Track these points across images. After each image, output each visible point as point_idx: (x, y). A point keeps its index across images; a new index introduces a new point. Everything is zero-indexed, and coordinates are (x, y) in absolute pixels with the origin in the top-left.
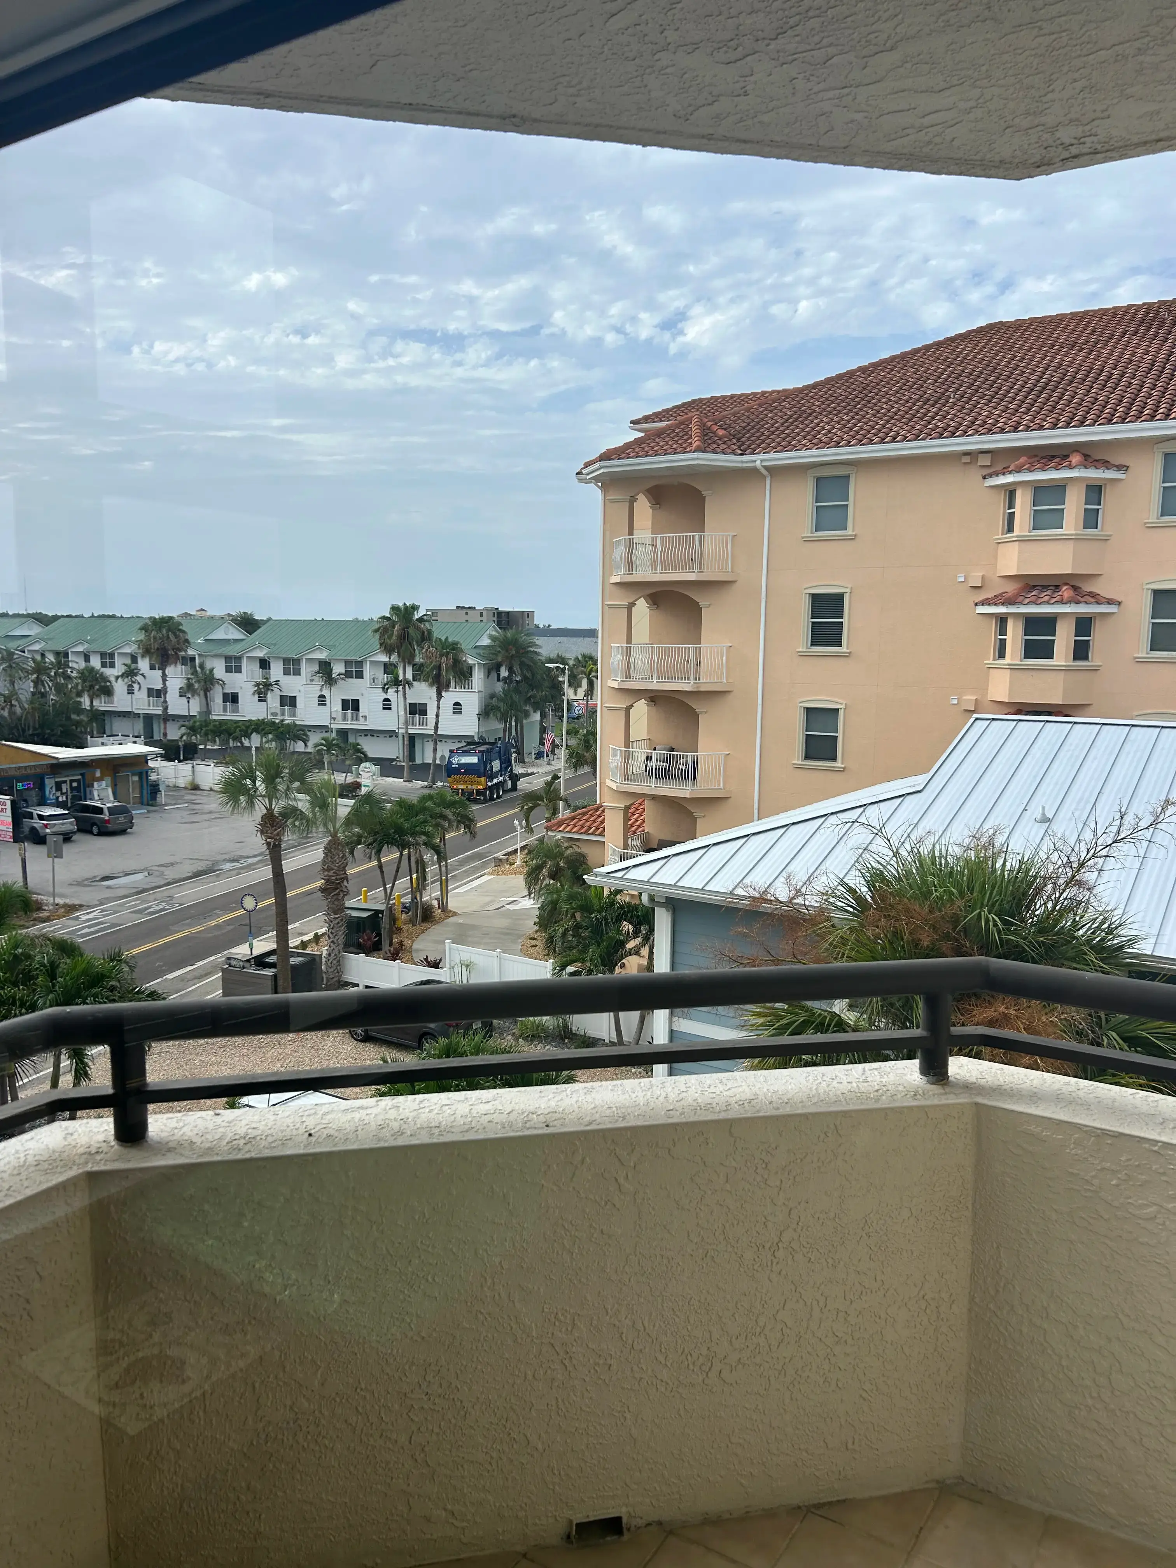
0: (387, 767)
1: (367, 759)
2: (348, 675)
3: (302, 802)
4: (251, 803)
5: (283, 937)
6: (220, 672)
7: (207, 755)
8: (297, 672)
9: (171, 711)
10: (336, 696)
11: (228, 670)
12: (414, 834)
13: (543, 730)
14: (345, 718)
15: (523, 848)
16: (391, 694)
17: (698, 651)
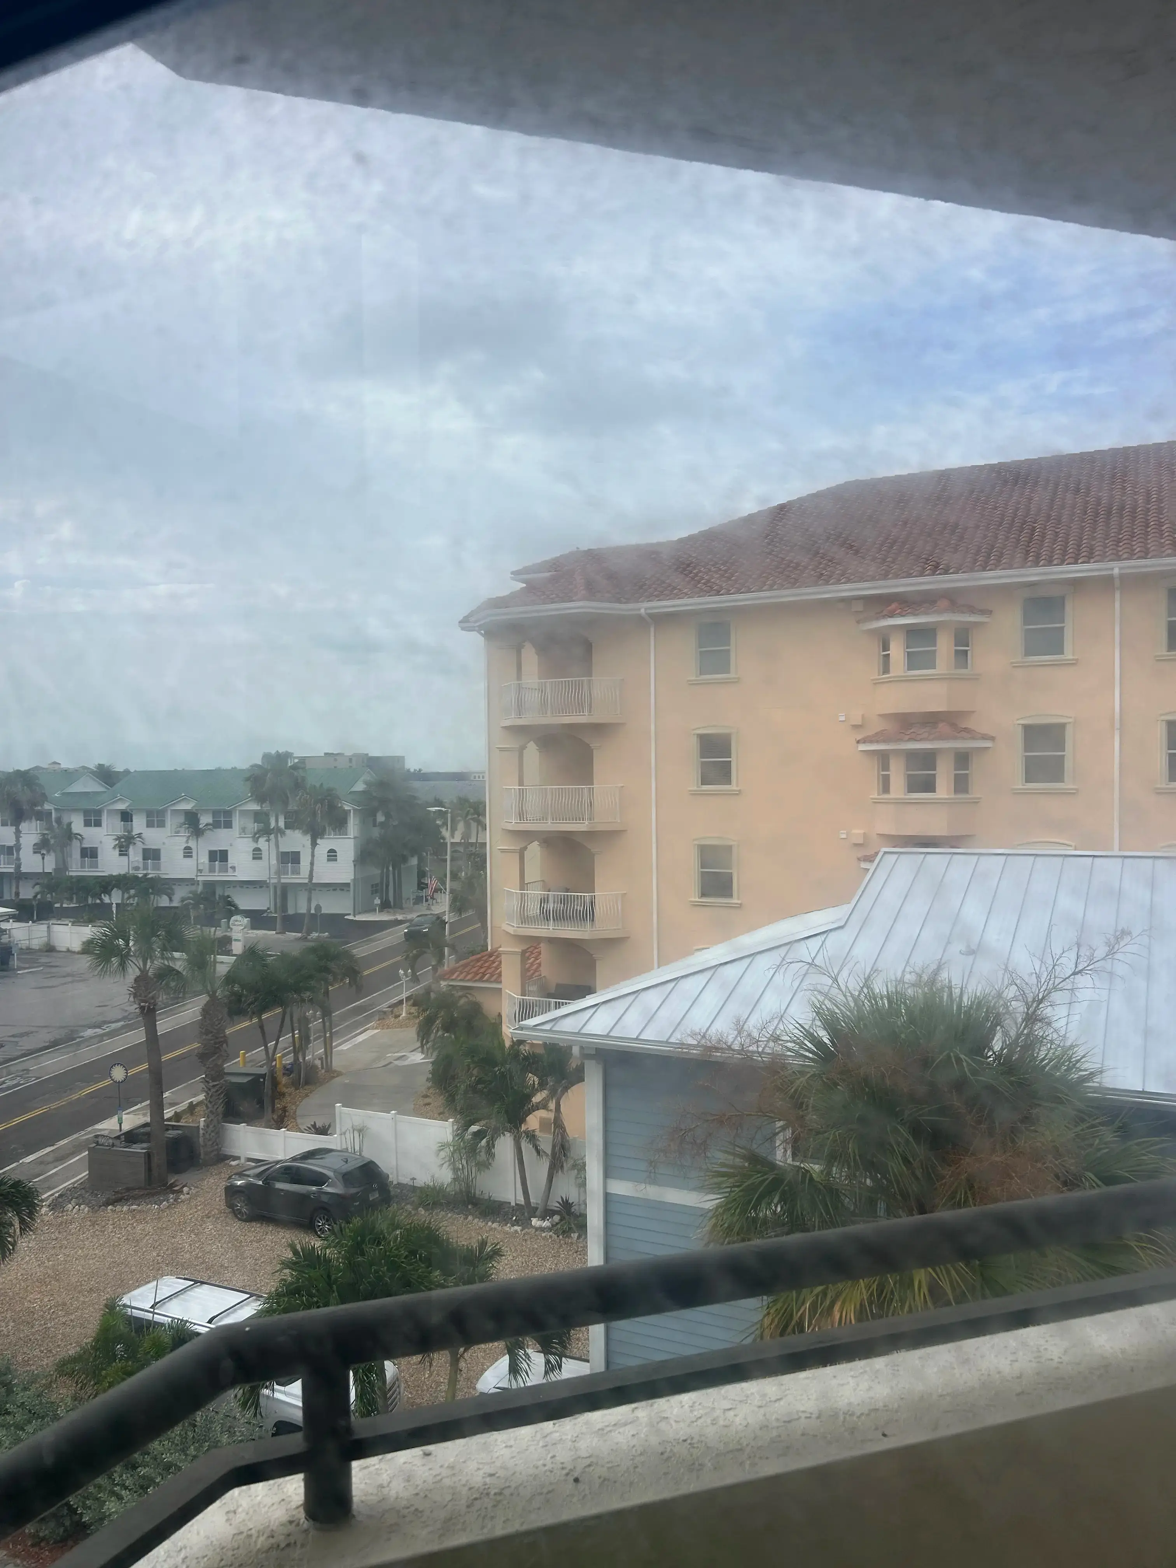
0: (257, 919)
1: (238, 911)
2: (216, 825)
3: (179, 960)
4: (123, 966)
5: (158, 1107)
6: (78, 825)
7: (63, 914)
8: (161, 824)
9: (24, 869)
10: (202, 849)
11: (87, 823)
12: (298, 991)
13: (422, 874)
14: (212, 870)
15: (408, 999)
16: (262, 843)
17: (591, 791)
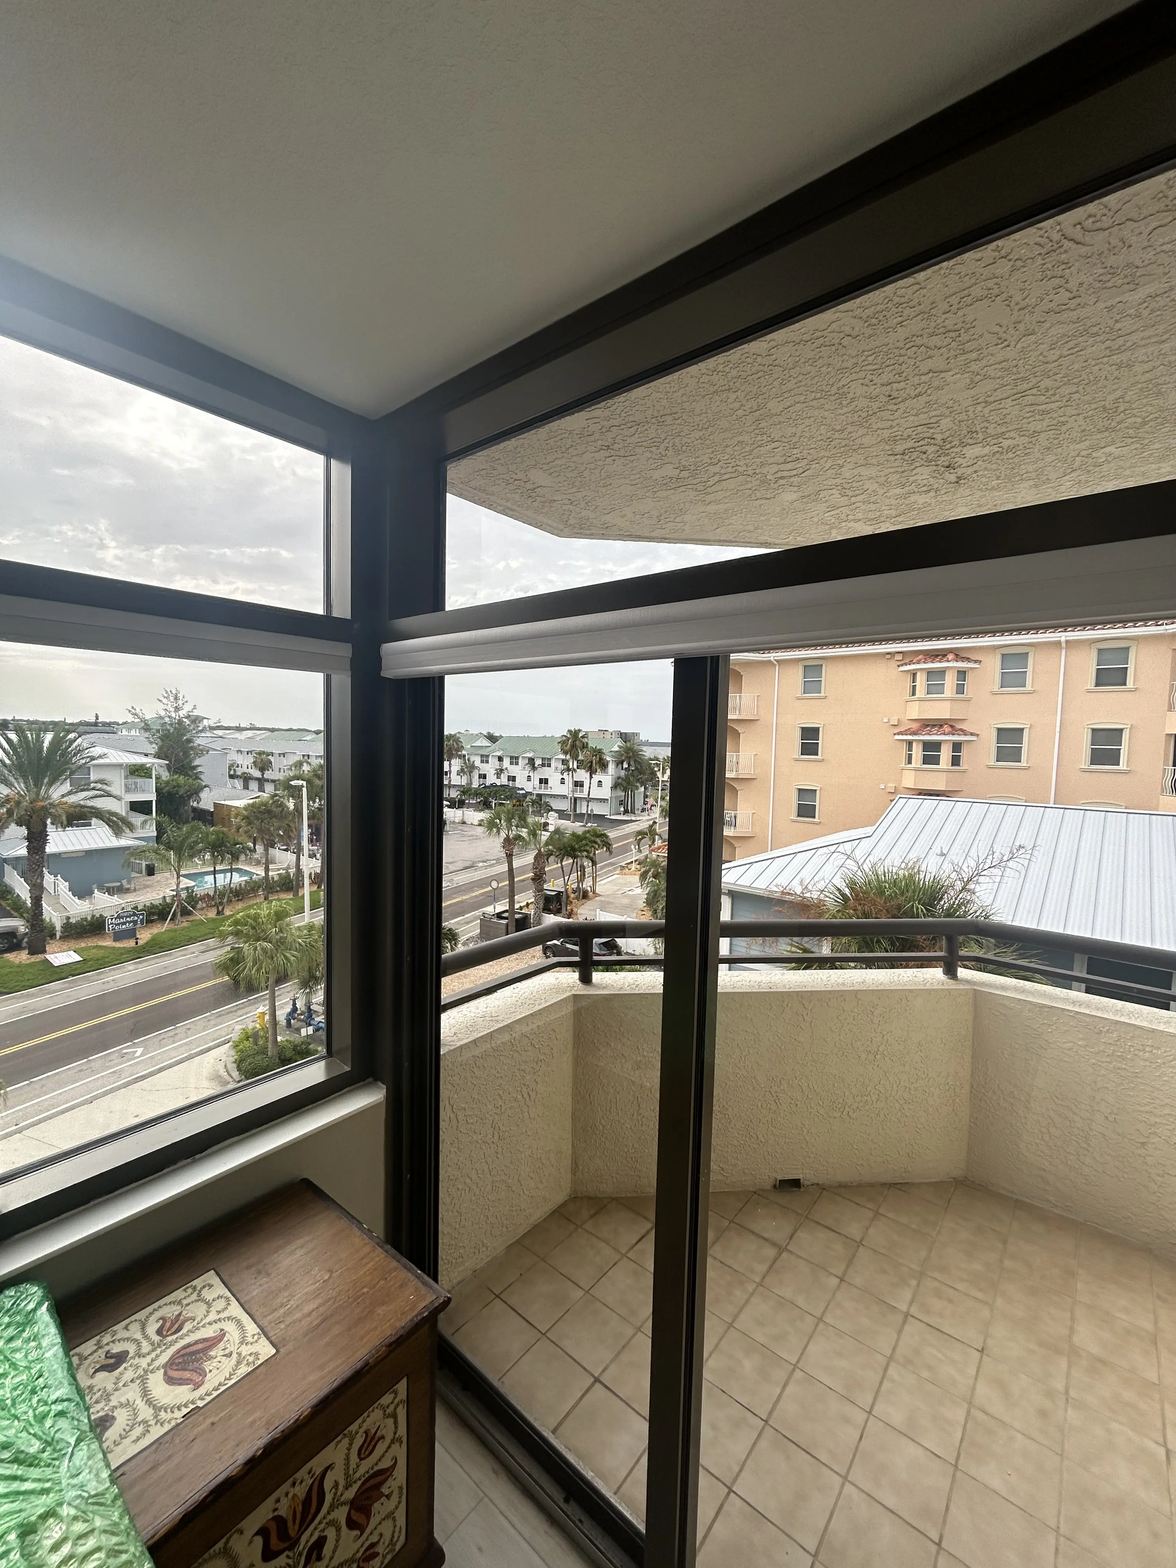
0: (562, 814)
1: (552, 810)
2: (543, 765)
3: (524, 832)
4: (498, 832)
5: (512, 903)
6: (478, 763)
7: (470, 806)
8: (517, 764)
9: (452, 783)
10: (536, 777)
11: (482, 762)
12: (581, 851)
13: (646, 796)
14: (540, 788)
15: (636, 861)
16: (565, 776)
17: (738, 757)
